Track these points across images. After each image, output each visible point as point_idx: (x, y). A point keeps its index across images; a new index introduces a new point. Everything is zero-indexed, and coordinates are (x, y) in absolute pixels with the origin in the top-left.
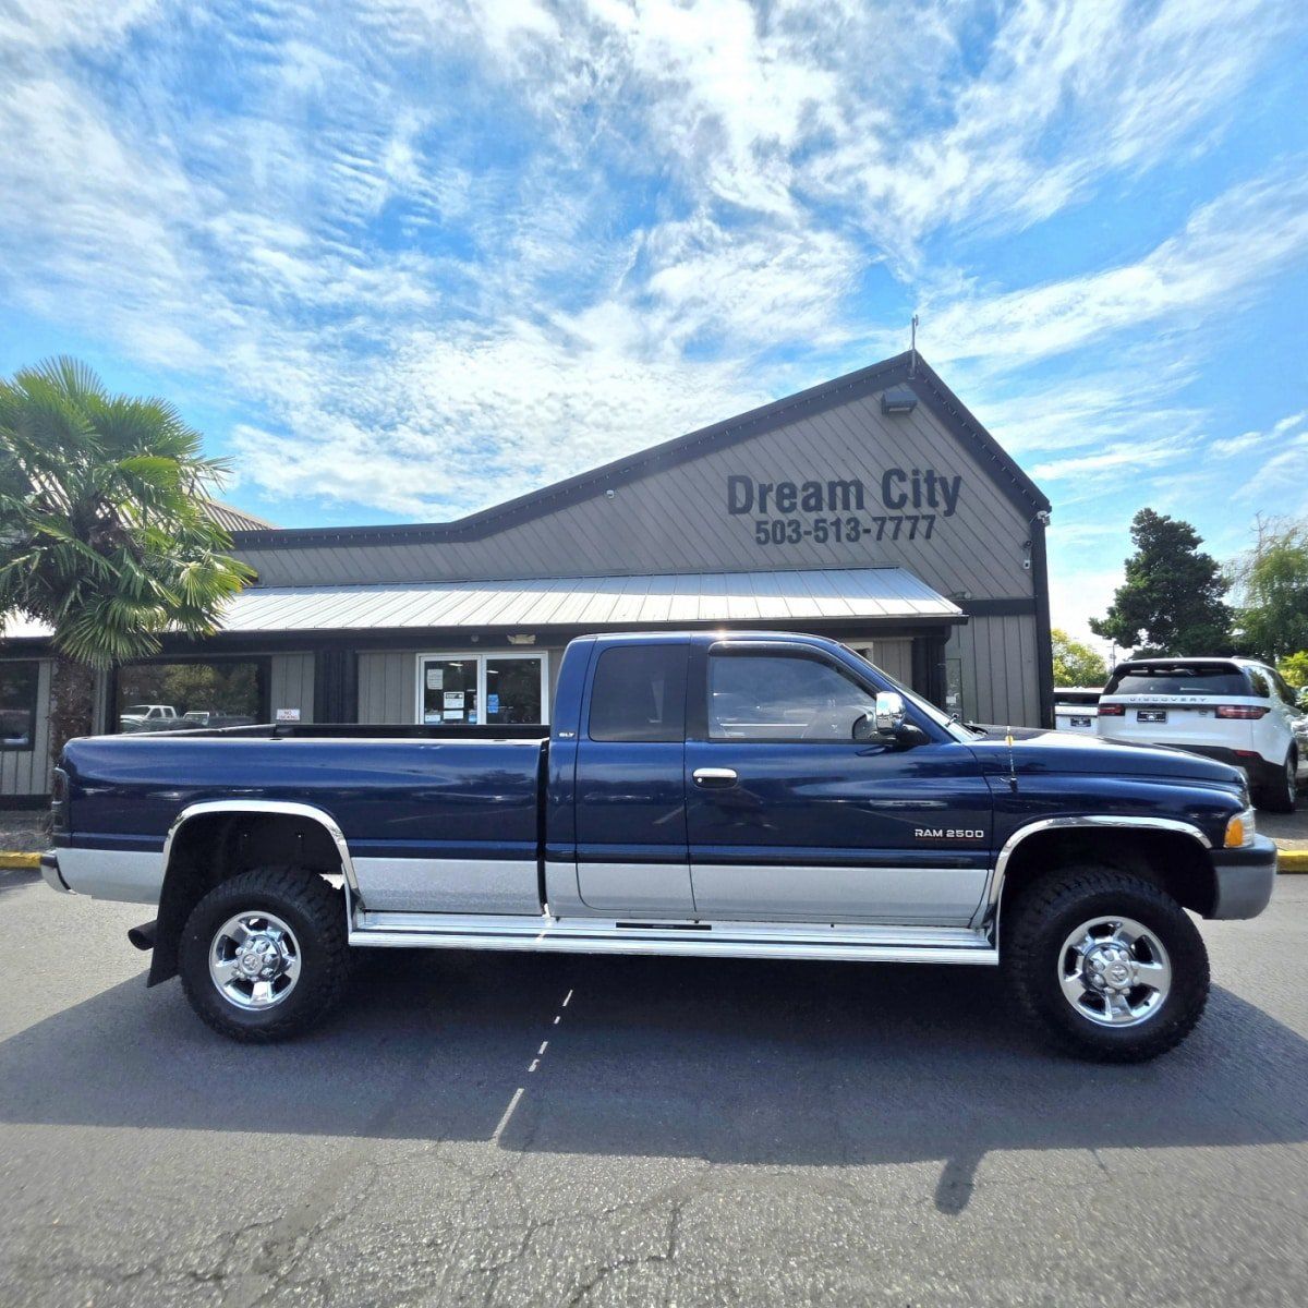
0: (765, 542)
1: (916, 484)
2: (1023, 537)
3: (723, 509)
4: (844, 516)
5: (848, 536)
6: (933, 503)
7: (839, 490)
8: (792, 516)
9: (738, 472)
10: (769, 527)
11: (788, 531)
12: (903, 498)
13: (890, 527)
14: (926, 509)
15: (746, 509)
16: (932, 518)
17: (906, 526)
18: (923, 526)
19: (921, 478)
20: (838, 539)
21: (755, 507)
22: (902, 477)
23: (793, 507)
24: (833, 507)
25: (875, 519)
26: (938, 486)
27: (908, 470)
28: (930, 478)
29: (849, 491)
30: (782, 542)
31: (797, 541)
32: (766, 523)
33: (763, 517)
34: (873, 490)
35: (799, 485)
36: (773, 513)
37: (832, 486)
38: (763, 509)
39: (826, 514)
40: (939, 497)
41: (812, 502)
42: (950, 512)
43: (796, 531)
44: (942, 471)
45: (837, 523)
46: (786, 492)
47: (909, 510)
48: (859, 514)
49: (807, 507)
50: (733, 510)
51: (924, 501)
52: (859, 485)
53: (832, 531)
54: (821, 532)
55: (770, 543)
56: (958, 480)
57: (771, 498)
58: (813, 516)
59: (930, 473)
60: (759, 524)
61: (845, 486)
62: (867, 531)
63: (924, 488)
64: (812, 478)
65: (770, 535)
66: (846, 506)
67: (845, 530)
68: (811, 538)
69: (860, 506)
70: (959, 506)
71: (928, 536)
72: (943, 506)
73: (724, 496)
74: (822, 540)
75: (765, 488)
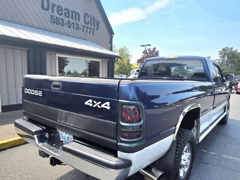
0: (54, 23)
1: (91, 19)
2: (109, 40)
3: (40, 7)
4: (75, 22)
6: (94, 26)
7: (74, 14)
8: (62, 17)
10: (55, 18)
11: (61, 21)
12: (88, 22)
13: (85, 29)
16: (94, 30)
17: (89, 30)
18: (92, 31)
19: (92, 18)
20: (74, 28)
21: (50, 10)
22: (88, 17)
23: (61, 14)
24: (72, 19)
25: (82, 26)
26: (96, 22)
27: (89, 15)
29: (76, 15)
30: (58, 24)
31: (63, 25)
32: (54, 16)
33: (53, 14)
34: (82, 17)
35: (64, 8)
36: (56, 14)
38: (53, 12)
39: (70, 19)
40: (96, 25)
41: (67, 15)
42: (97, 29)
43: (63, 22)
44: (96, 18)
45: (73, 23)
46: (60, 9)
47: (89, 26)
48: (79, 23)
50: (43, 8)
52: (79, 14)
53: (72, 25)
54: (69, 25)
55: (55, 24)
56: (99, 22)
57: (55, 8)
58: (67, 19)
59: (94, 18)
60: (52, 16)
61: (76, 13)
62: (81, 28)
63: (93, 21)
64: (67, 7)
65: (55, 21)
66: (76, 20)
67: (75, 26)
68: (67, 26)
69: (79, 21)
70: (99, 29)
71: (93, 34)
72: (96, 27)
73: (40, 3)
74: (70, 27)
75: (53, 5)
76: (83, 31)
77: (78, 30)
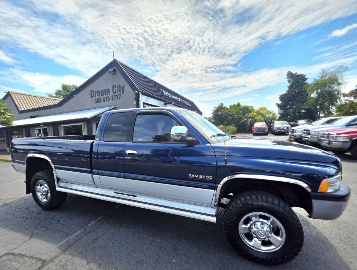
0: (96, 103)
1: (117, 88)
3: (90, 97)
4: (107, 96)
5: (108, 100)
6: (120, 92)
7: (106, 91)
8: (100, 97)
9: (92, 89)
10: (96, 100)
12: (116, 91)
13: (114, 97)
14: (119, 93)
15: (93, 97)
16: (120, 95)
17: (116, 97)
18: (119, 96)
19: (118, 86)
20: (106, 101)
22: (115, 87)
23: (100, 95)
24: (105, 95)
25: (112, 96)
26: (121, 88)
27: (116, 85)
28: (120, 87)
29: (108, 91)
30: (98, 102)
31: (101, 102)
34: (111, 90)
35: (100, 91)
36: (97, 97)
37: (105, 90)
38: (95, 97)
40: (121, 91)
41: (102, 94)
42: (123, 93)
43: (100, 100)
44: (122, 85)
45: (106, 98)
46: (98, 92)
47: (117, 94)
48: (109, 96)
49: (102, 95)
50: (92, 97)
51: (119, 92)
52: (109, 89)
53: (105, 99)
56: (124, 86)
57: (96, 94)
58: (102, 97)
59: (120, 85)
60: (95, 99)
62: (111, 99)
63: (119, 89)
64: (102, 89)
66: (107, 94)
67: (107, 99)
69: (109, 94)
70: (125, 92)
71: (120, 99)
73: (90, 94)
74: (104, 101)
75: (96, 92)
76: (112, 100)
77: (109, 101)
